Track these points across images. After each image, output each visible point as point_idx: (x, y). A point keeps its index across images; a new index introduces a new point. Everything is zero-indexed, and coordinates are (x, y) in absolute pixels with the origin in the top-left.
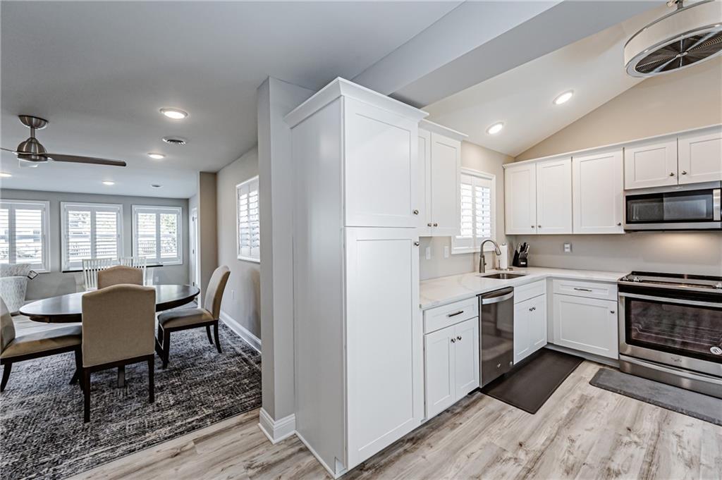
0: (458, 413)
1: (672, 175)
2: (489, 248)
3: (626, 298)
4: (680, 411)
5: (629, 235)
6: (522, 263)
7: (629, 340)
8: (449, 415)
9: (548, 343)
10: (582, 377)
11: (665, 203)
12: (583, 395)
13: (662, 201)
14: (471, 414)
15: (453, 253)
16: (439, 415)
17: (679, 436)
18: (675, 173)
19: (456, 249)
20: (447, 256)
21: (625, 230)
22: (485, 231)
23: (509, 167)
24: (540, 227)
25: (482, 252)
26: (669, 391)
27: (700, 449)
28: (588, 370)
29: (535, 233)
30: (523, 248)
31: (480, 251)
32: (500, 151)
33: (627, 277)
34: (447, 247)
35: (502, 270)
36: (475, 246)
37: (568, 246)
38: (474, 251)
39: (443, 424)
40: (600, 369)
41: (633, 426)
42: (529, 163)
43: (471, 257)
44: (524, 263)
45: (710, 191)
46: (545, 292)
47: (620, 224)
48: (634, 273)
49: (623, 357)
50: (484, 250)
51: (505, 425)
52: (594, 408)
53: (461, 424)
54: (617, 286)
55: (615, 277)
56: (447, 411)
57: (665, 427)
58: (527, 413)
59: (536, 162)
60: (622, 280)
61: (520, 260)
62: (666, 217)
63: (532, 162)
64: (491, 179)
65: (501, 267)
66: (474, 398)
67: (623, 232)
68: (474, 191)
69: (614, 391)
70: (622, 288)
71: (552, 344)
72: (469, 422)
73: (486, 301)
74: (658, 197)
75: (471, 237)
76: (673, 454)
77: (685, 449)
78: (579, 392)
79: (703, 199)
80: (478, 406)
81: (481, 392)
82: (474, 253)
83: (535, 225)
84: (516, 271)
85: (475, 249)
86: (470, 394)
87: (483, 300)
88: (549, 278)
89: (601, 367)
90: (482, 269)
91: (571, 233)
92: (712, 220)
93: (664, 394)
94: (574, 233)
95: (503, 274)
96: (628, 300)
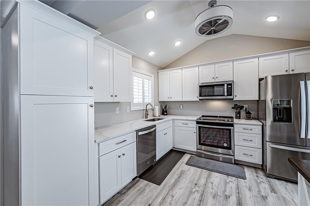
0: (123, 193)
1: (213, 78)
2: (149, 107)
3: (199, 127)
4: (214, 171)
5: (201, 101)
6: (165, 113)
7: (200, 144)
8: (119, 195)
9: (173, 147)
10: (183, 161)
11: (215, 89)
12: (182, 170)
13: (214, 88)
14: (129, 193)
15: (132, 110)
16: (113, 197)
17: (212, 183)
18: (214, 77)
19: (133, 108)
20: (128, 111)
21: (199, 99)
22: (149, 99)
23: (160, 72)
24: (171, 98)
25: (146, 109)
26: (211, 162)
27: (218, 188)
28: (186, 157)
29: (169, 101)
30: (166, 107)
31: (145, 108)
32: (156, 65)
33: (199, 118)
34: (128, 107)
35: (156, 117)
36: (144, 106)
37: (181, 106)
38: (143, 109)
39: (113, 202)
40: (191, 157)
41: (197, 183)
42: (167, 71)
43: (142, 111)
44: (166, 113)
45: (223, 85)
46: (172, 126)
47: (198, 97)
48: (203, 116)
49: (198, 151)
50: (147, 108)
51: (145, 195)
52: (185, 176)
53: (123, 200)
54: (196, 122)
55: (195, 118)
56: (118, 193)
57: (208, 180)
58: (157, 185)
59: (170, 70)
60: (197, 119)
61: (164, 112)
62: (215, 94)
63: (168, 70)
64: (152, 77)
65: (156, 116)
66: (135, 181)
67: (199, 100)
68: (143, 82)
69: (194, 166)
70: (198, 123)
71: (175, 148)
72: (128, 197)
73: (140, 133)
74: (213, 86)
75: (142, 102)
76: (209, 193)
77: (213, 189)
78: (181, 169)
79: (222, 87)
80: (135, 187)
81: (139, 178)
82: (143, 110)
83: (169, 97)
84: (162, 117)
85: (144, 108)
86: (133, 179)
87: (139, 133)
88: (173, 120)
89: (191, 155)
90: (146, 117)
91: (182, 100)
92: (224, 96)
93: (210, 164)
94: (183, 100)
95: (156, 119)
96: (200, 127)
